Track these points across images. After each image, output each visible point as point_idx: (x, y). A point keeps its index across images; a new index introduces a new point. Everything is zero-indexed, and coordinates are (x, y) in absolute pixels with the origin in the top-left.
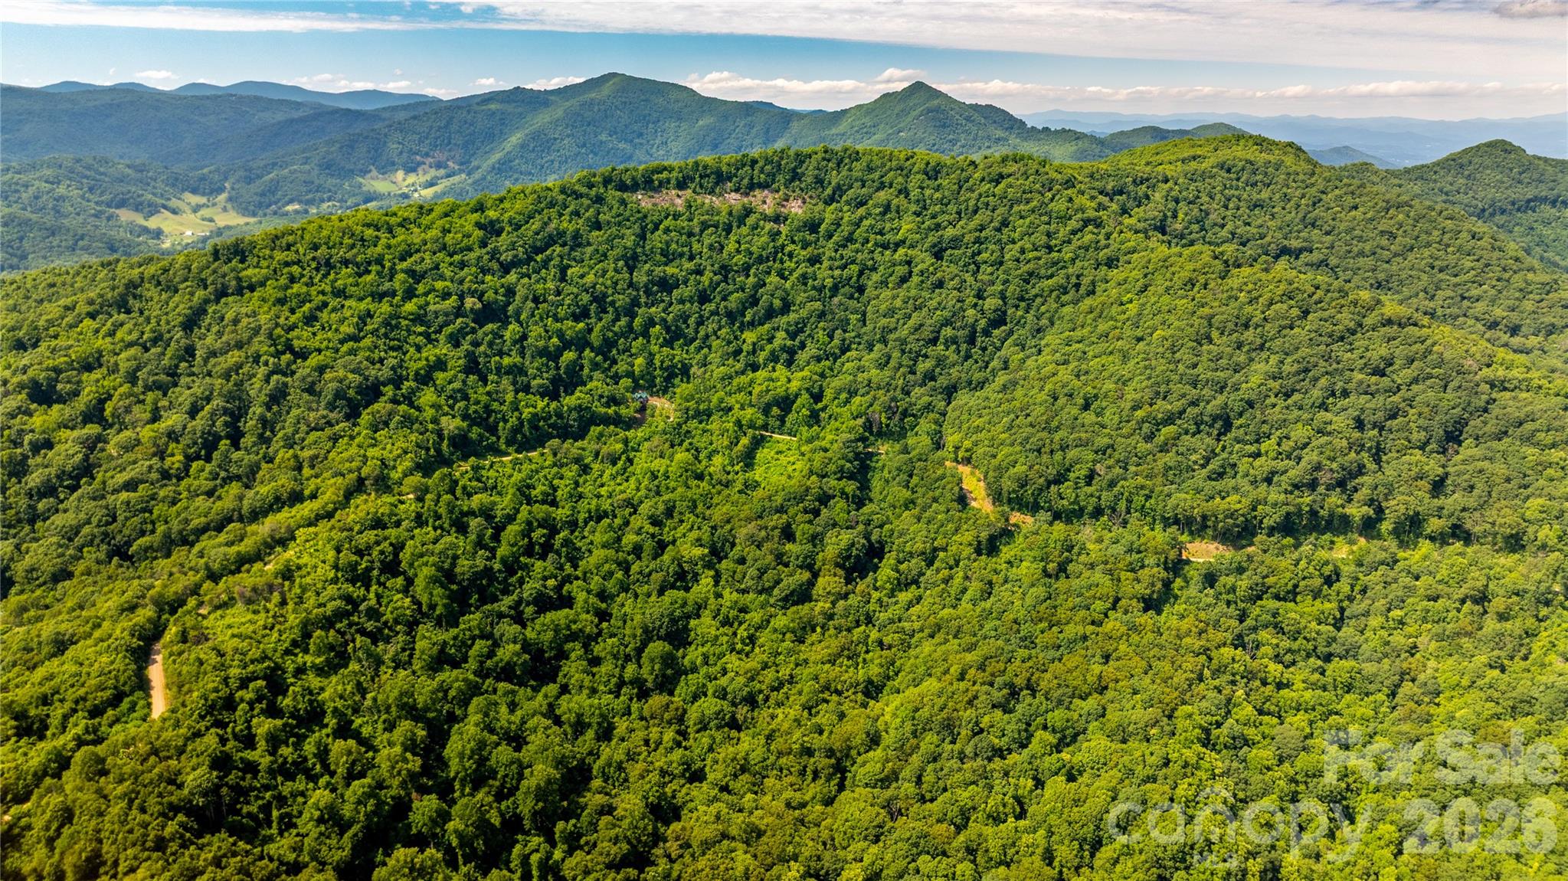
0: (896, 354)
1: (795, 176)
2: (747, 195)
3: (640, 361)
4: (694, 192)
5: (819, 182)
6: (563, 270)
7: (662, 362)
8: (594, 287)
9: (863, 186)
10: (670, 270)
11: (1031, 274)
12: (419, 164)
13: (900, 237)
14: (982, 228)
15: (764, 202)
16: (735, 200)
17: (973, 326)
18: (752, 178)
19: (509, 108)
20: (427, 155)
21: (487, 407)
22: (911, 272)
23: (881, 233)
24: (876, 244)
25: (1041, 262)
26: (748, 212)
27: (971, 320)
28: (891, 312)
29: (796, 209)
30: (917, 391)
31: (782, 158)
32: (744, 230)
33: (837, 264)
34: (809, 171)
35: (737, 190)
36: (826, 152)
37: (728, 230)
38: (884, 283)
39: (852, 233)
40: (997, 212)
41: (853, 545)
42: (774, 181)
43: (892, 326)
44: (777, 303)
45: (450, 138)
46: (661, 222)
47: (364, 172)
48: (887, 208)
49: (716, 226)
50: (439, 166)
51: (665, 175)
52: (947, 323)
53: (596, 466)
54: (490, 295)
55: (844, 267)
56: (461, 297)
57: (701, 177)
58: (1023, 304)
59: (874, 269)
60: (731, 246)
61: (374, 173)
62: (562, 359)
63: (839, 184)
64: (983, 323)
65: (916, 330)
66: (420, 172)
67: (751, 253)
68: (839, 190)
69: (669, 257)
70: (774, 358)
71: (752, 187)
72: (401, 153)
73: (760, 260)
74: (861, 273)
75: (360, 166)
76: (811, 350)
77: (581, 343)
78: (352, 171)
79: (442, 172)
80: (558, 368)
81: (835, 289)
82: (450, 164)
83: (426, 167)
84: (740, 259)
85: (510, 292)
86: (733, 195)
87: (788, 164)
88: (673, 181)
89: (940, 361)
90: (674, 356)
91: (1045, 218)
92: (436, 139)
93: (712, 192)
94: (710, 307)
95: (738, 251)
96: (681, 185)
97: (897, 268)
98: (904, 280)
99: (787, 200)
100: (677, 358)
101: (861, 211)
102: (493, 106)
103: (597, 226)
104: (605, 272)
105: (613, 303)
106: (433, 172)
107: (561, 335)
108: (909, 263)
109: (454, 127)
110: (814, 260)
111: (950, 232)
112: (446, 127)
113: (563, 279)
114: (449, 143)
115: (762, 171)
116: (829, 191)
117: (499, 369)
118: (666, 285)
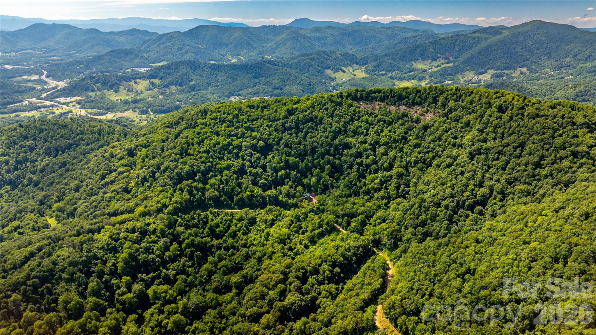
0: (416, 206)
1: (435, 101)
2: (410, 107)
3: (314, 179)
4: (387, 103)
5: (444, 105)
6: (307, 133)
7: (323, 182)
8: (312, 143)
9: (462, 111)
10: (350, 140)
11: (516, 179)
12: (438, 57)
13: (462, 142)
14: (508, 145)
15: (416, 112)
16: (403, 109)
17: (464, 202)
18: (414, 100)
19: (483, 35)
20: (443, 54)
21: (233, 188)
22: (453, 163)
23: (456, 138)
24: (449, 144)
25: (525, 173)
26: (404, 115)
27: (464, 198)
28: (428, 184)
29: (429, 117)
30: (410, 230)
31: (431, 91)
32: (396, 125)
33: (425, 150)
34: (441, 99)
35: (405, 105)
36: (456, 90)
37: (390, 123)
38: (439, 166)
39: (441, 135)
40: (522, 137)
41: (295, 303)
42: (424, 103)
43: (424, 191)
44: (386, 165)
45: (454, 48)
46: (363, 117)
47: (416, 60)
48: (468, 124)
49: (385, 121)
50: (446, 59)
51: (377, 94)
52: (452, 196)
53: (258, 223)
54: (270, 141)
55: (428, 152)
56: (259, 140)
57: (392, 97)
58: (500, 196)
59: (440, 157)
60: (385, 132)
61: (420, 60)
62: (279, 173)
63: (451, 107)
64: (470, 202)
65: (434, 196)
66: (438, 61)
67: (391, 137)
68: (451, 111)
69: (356, 133)
70: (367, 193)
71: (414, 104)
72: (433, 53)
73: (395, 141)
74: (434, 157)
75: (415, 57)
76: (381, 193)
77: (295, 167)
78: (411, 59)
79: (446, 61)
80: (277, 176)
81: (416, 162)
82: (451, 58)
83: (440, 59)
84: (383, 140)
85: (281, 139)
86: (404, 107)
87: (433, 94)
88: (379, 98)
89: (434, 217)
90: (329, 180)
91: (547, 146)
92: (449, 47)
93: (394, 104)
94: (358, 160)
95: (386, 136)
96: (382, 100)
97: (448, 159)
98: (449, 166)
99: (427, 113)
100: (330, 181)
101: (453, 124)
102: (476, 35)
103: (332, 116)
104: (321, 137)
105: (318, 151)
106: (443, 61)
107: (287, 161)
108: (455, 159)
109: (457, 43)
110: (417, 146)
111: (490, 144)
112: (454, 43)
113: (305, 138)
114: (453, 49)
115: (420, 97)
116: (446, 111)
117: (250, 172)
118: (347, 146)
